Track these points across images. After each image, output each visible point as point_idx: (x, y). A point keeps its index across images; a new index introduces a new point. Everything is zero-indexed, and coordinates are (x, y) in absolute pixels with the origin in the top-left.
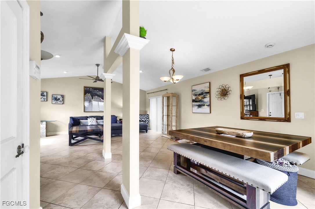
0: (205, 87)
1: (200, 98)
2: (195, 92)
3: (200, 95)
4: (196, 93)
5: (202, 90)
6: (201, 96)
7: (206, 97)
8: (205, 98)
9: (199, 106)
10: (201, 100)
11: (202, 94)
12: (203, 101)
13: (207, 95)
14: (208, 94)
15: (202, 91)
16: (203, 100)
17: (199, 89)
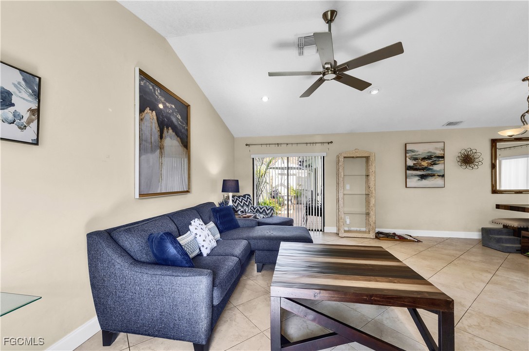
0: (436, 149)
1: (425, 164)
2: (413, 154)
3: (424, 159)
4: (416, 155)
5: (429, 152)
6: (427, 162)
7: (438, 163)
8: (435, 164)
9: (423, 177)
10: (426, 168)
11: (429, 158)
12: (432, 169)
13: (439, 160)
14: (441, 159)
15: (429, 154)
16: (431, 167)
17: (422, 150)
